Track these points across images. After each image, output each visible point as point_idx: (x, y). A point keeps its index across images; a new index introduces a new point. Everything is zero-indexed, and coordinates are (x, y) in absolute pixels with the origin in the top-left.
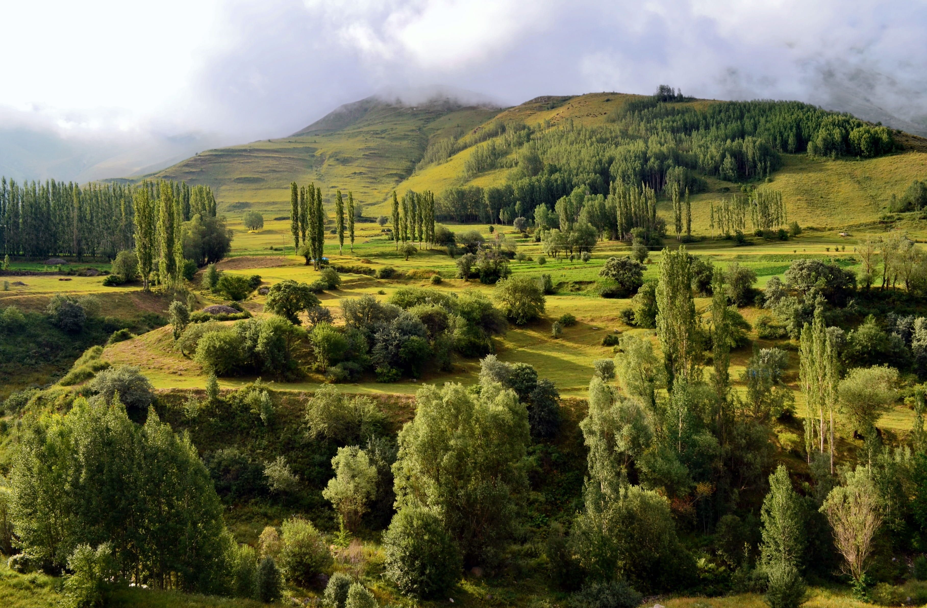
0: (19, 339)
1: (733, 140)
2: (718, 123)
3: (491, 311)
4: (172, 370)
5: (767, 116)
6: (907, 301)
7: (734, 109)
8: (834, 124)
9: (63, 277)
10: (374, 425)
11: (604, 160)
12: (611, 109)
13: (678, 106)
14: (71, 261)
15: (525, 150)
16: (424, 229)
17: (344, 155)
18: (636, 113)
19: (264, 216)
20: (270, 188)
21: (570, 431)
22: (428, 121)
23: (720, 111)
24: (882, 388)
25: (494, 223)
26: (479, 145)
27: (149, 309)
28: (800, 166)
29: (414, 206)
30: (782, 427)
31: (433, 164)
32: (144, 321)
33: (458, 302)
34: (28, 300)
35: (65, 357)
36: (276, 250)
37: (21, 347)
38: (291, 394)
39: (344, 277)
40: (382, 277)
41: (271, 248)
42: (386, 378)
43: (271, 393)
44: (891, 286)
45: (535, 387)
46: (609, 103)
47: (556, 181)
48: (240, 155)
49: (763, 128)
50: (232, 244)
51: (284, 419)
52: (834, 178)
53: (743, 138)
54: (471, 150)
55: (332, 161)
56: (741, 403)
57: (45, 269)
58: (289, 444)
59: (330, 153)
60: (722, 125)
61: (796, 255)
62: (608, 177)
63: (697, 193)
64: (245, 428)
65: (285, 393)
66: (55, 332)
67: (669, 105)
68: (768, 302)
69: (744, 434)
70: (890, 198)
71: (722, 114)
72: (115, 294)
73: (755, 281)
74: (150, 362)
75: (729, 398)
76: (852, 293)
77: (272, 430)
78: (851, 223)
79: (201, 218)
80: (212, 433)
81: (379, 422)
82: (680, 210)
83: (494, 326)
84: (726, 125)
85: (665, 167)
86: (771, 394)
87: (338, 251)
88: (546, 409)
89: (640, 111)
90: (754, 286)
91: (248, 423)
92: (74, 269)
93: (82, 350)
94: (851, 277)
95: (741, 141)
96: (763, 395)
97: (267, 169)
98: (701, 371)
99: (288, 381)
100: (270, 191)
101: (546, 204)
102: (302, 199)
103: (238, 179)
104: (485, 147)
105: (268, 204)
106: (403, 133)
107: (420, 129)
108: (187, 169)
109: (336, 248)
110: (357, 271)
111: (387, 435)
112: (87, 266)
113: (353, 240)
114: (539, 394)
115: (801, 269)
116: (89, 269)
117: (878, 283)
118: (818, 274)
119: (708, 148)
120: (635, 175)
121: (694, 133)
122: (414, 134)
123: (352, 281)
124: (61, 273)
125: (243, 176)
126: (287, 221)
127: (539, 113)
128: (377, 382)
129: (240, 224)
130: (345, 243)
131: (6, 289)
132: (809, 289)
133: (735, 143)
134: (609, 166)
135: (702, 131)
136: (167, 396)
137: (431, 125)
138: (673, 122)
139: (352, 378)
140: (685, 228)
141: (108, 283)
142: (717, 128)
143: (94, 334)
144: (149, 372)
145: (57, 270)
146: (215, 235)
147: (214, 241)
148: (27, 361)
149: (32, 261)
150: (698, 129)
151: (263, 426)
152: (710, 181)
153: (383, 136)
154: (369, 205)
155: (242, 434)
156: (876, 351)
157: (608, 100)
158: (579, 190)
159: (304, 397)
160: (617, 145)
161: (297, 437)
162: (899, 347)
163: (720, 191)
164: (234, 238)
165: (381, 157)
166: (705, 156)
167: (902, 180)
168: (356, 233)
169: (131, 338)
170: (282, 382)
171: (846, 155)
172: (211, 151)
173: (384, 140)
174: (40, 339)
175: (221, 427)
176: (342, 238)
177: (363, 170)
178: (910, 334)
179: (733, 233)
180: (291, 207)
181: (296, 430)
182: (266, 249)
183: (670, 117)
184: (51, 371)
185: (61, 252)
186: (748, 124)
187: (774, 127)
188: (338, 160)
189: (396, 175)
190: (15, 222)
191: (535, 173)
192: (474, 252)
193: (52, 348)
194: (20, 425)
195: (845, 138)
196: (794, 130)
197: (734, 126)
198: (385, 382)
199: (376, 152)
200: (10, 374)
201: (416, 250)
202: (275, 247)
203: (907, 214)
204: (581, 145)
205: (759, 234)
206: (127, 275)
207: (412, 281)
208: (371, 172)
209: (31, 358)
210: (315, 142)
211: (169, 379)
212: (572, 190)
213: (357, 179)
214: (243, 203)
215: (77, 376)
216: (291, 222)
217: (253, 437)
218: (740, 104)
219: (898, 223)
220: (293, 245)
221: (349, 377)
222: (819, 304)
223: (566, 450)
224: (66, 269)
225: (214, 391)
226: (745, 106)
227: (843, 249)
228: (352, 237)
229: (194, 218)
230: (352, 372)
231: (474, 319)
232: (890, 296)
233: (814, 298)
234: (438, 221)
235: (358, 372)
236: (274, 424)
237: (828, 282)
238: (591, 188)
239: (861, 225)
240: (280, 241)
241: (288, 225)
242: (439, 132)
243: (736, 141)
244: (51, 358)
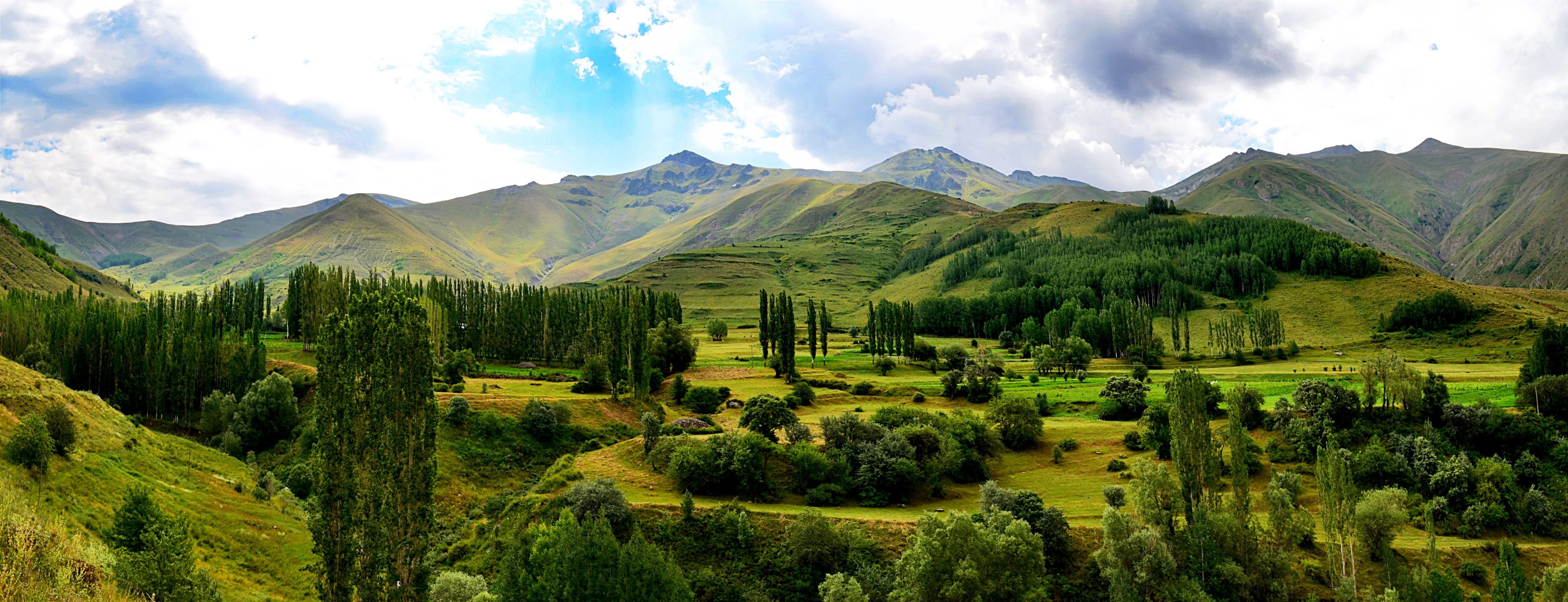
0: (497, 443)
1: (1228, 256)
2: (1212, 237)
3: (985, 434)
4: (643, 484)
5: (1261, 233)
6: (1405, 420)
7: (1228, 224)
8: (1324, 244)
9: (533, 382)
10: (862, 552)
11: (1095, 272)
12: (1099, 219)
13: (1170, 218)
14: (540, 365)
15: (1009, 260)
16: (902, 341)
17: (811, 261)
18: (1128, 223)
19: (728, 324)
20: (732, 295)
21: (1081, 562)
22: (902, 226)
23: (1214, 226)
24: (1394, 510)
25: (977, 337)
26: (958, 252)
27: (617, 419)
28: (1294, 285)
29: (892, 318)
30: (1303, 552)
31: (908, 272)
32: (611, 431)
33: (948, 422)
34: (504, 403)
35: (537, 464)
36: (742, 360)
37: (497, 451)
38: (768, 515)
39: (818, 392)
40: (858, 393)
41: (737, 359)
42: (871, 503)
43: (748, 512)
44: (1391, 405)
45: (1042, 515)
46: (1099, 213)
47: (1044, 293)
48: (704, 260)
49: (1257, 244)
50: (697, 353)
51: (763, 542)
52: (1326, 297)
53: (1238, 254)
54: (951, 257)
55: (798, 267)
56: (1262, 530)
57: (516, 372)
58: (768, 567)
59: (796, 258)
60: (1217, 240)
61: (1297, 375)
62: (1100, 290)
63: (1193, 309)
64: (720, 549)
65: (763, 514)
66: (528, 437)
67: (1162, 218)
68: (1277, 424)
69: (1268, 562)
70: (1379, 318)
71: (1217, 229)
72: (584, 401)
73: (1262, 402)
74: (621, 475)
75: (1250, 525)
76: (1356, 414)
77: (750, 552)
78: (1345, 343)
79: (667, 326)
80: (686, 552)
81: (867, 549)
82: (1177, 326)
83: (989, 450)
84: (1220, 240)
85: (1160, 281)
86: (1292, 520)
87: (809, 364)
88: (1054, 539)
89: (1132, 222)
90: (1262, 408)
91: (724, 544)
92: (544, 374)
93: (554, 457)
94: (1354, 396)
95: (1236, 256)
96: (1284, 521)
97: (730, 275)
98: (1220, 497)
99: (766, 502)
100: (733, 298)
101: (1034, 317)
102: (772, 306)
103: (701, 284)
104: (965, 255)
105: (732, 311)
106: (875, 239)
107: (893, 235)
108: (649, 274)
109: (807, 360)
110: (831, 386)
111: (877, 563)
112: (555, 371)
113: (825, 353)
114: (1046, 522)
115: (1308, 390)
116: (557, 374)
117: (1379, 404)
118: (1324, 395)
119: (1203, 263)
120: (1129, 289)
121: (1189, 247)
122: (887, 239)
123: (825, 396)
124: (531, 377)
125: (706, 282)
126: (755, 330)
127: (1023, 221)
128: (862, 506)
129: (702, 332)
130: (817, 355)
131: (484, 392)
132: (1316, 411)
133: (1230, 259)
134: (1101, 278)
135: (1197, 244)
136: (641, 511)
137: (906, 231)
138: (1167, 234)
139: (834, 500)
140: (1183, 345)
141: (576, 390)
142: (1212, 243)
143: (565, 442)
144: (621, 484)
145: (528, 374)
146: (681, 343)
147: (680, 350)
148: (503, 465)
149: (505, 364)
150: (1192, 242)
151: (741, 548)
152: (1207, 297)
153: (854, 241)
154: (839, 314)
155: (717, 555)
156: (1384, 472)
157: (1097, 210)
158: (1069, 304)
159: (784, 519)
160: (1108, 256)
161: (777, 561)
162: (1403, 467)
163: (1216, 307)
164: (699, 347)
165: (851, 263)
166: (1200, 271)
167: (1388, 300)
168: (829, 344)
169: (601, 448)
170: (758, 502)
171: (1336, 275)
173: (854, 246)
174: (515, 444)
175: (695, 547)
176: (813, 351)
177: (831, 276)
178: (1412, 453)
179: (1232, 351)
180: (759, 316)
181: (776, 553)
182: (732, 359)
183: (1164, 230)
184: (523, 477)
185: (531, 356)
186: (1243, 240)
187: (1268, 244)
188: (804, 265)
189: (868, 282)
190: (491, 325)
191: (1021, 284)
192: (961, 368)
193: (525, 454)
194: (497, 530)
195: (1336, 258)
196: (1287, 247)
197: (1229, 241)
198: (870, 506)
199: (845, 257)
200: (487, 477)
201: (894, 365)
202: (740, 357)
203: (1395, 333)
204: (1070, 256)
205: (1257, 352)
206: (594, 381)
207: (892, 398)
208: (840, 279)
209: (507, 462)
210: (781, 247)
211: (640, 494)
212: (1062, 303)
213: (825, 286)
214: (706, 310)
215: (551, 484)
216: (759, 330)
217: (729, 559)
218: (1233, 220)
219: (1388, 343)
220: (761, 354)
221: (831, 500)
222: (1326, 425)
223: (1079, 581)
224: (536, 373)
225: (688, 507)
226: (1238, 222)
227: (1340, 368)
228: (825, 349)
229: (660, 325)
230: (834, 494)
231: (967, 442)
232: (1390, 416)
233: (1322, 419)
234: (918, 334)
235: (840, 495)
236: (752, 546)
237: (1333, 403)
238: (1082, 301)
239: (1355, 344)
240: (746, 351)
241: (756, 333)
242: (914, 238)
243: (1231, 257)
244: (524, 463)
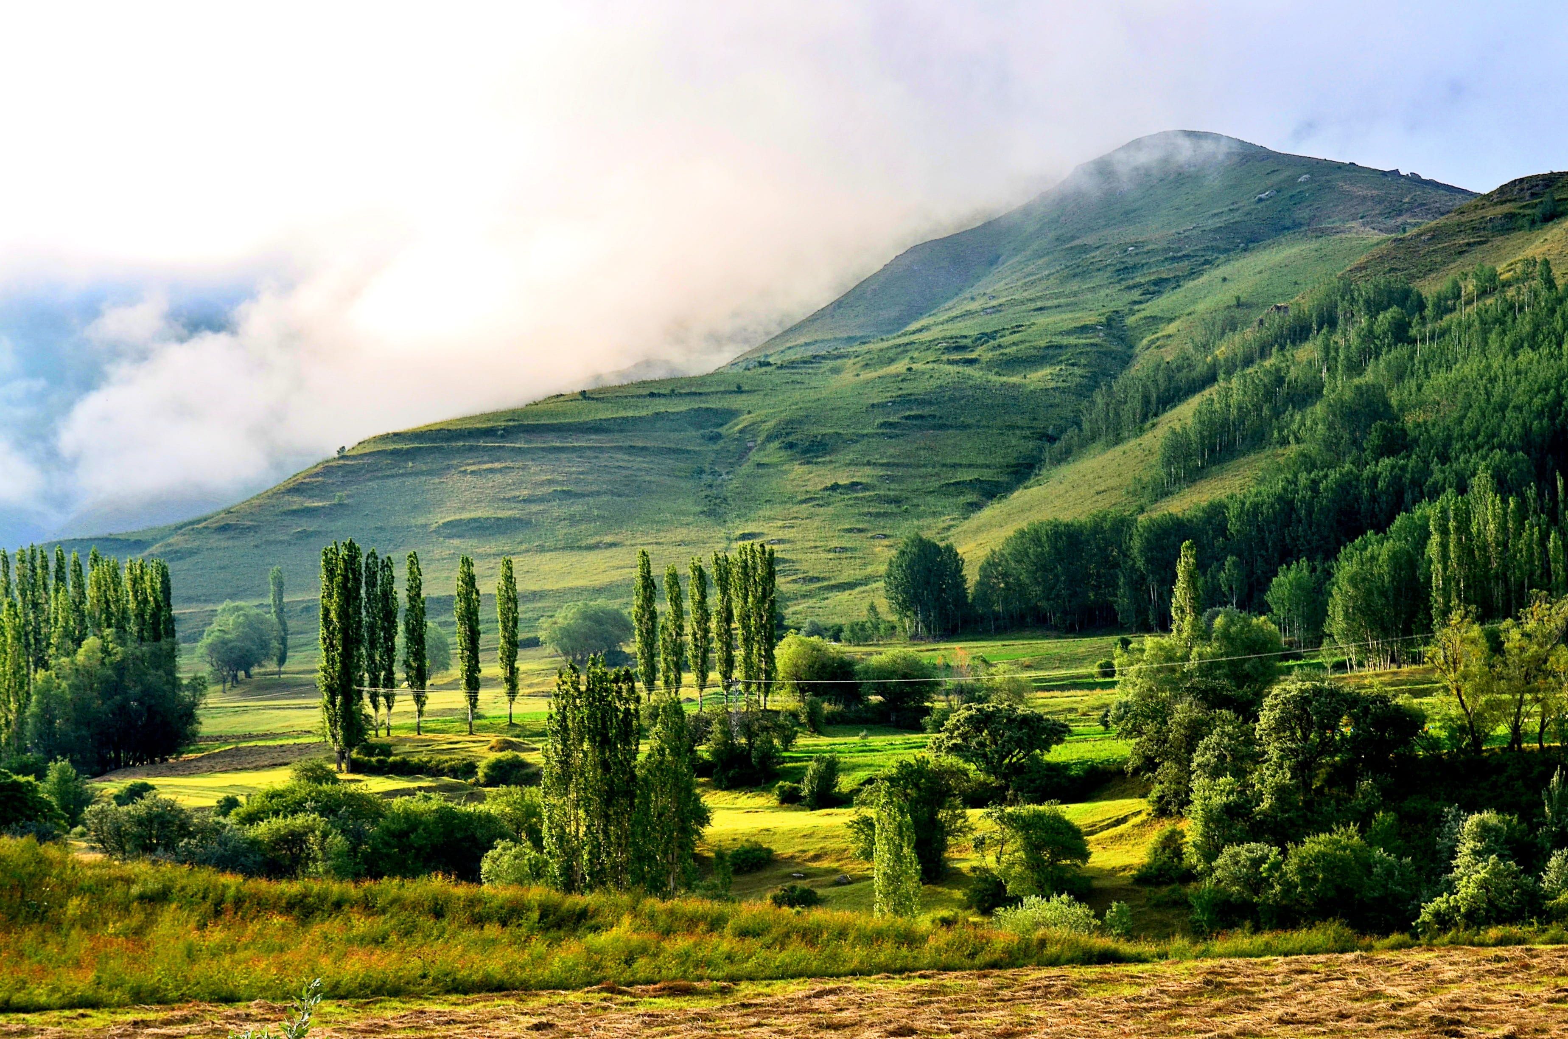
17: (815, 430)
48: (471, 449)
55: (773, 453)
59: (771, 424)
97: (545, 490)
106: (1045, 342)
107: (1110, 323)
108: (297, 502)
122: (1085, 340)
125: (465, 516)
137: (1154, 307)
153: (975, 353)
165: (943, 427)
172: (385, 438)
173: (971, 370)
177: (864, 475)
188: (791, 446)
189: (972, 484)
199: (927, 411)
208: (892, 479)
213: (837, 505)
